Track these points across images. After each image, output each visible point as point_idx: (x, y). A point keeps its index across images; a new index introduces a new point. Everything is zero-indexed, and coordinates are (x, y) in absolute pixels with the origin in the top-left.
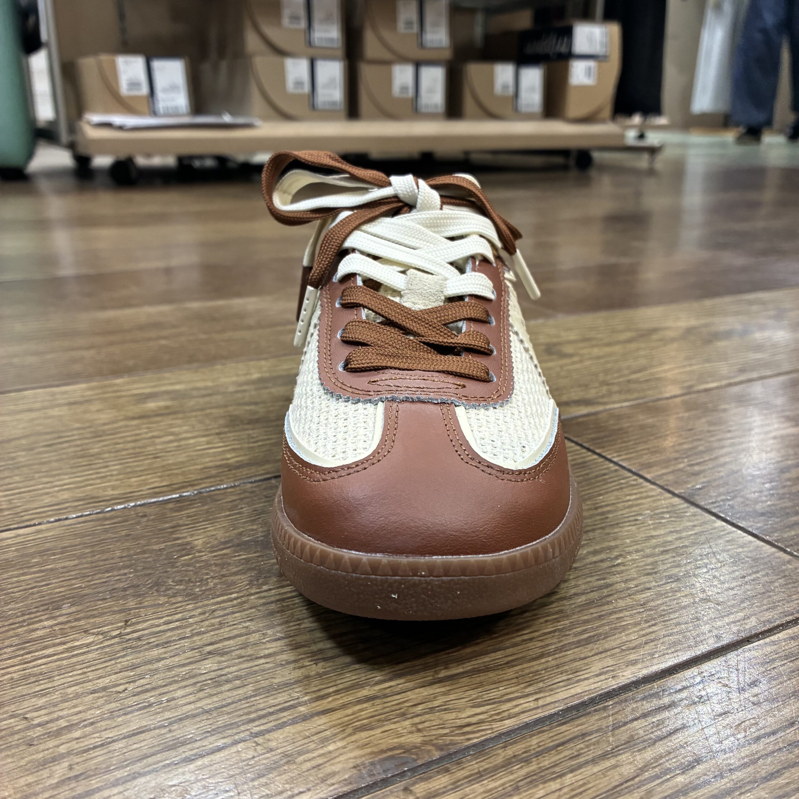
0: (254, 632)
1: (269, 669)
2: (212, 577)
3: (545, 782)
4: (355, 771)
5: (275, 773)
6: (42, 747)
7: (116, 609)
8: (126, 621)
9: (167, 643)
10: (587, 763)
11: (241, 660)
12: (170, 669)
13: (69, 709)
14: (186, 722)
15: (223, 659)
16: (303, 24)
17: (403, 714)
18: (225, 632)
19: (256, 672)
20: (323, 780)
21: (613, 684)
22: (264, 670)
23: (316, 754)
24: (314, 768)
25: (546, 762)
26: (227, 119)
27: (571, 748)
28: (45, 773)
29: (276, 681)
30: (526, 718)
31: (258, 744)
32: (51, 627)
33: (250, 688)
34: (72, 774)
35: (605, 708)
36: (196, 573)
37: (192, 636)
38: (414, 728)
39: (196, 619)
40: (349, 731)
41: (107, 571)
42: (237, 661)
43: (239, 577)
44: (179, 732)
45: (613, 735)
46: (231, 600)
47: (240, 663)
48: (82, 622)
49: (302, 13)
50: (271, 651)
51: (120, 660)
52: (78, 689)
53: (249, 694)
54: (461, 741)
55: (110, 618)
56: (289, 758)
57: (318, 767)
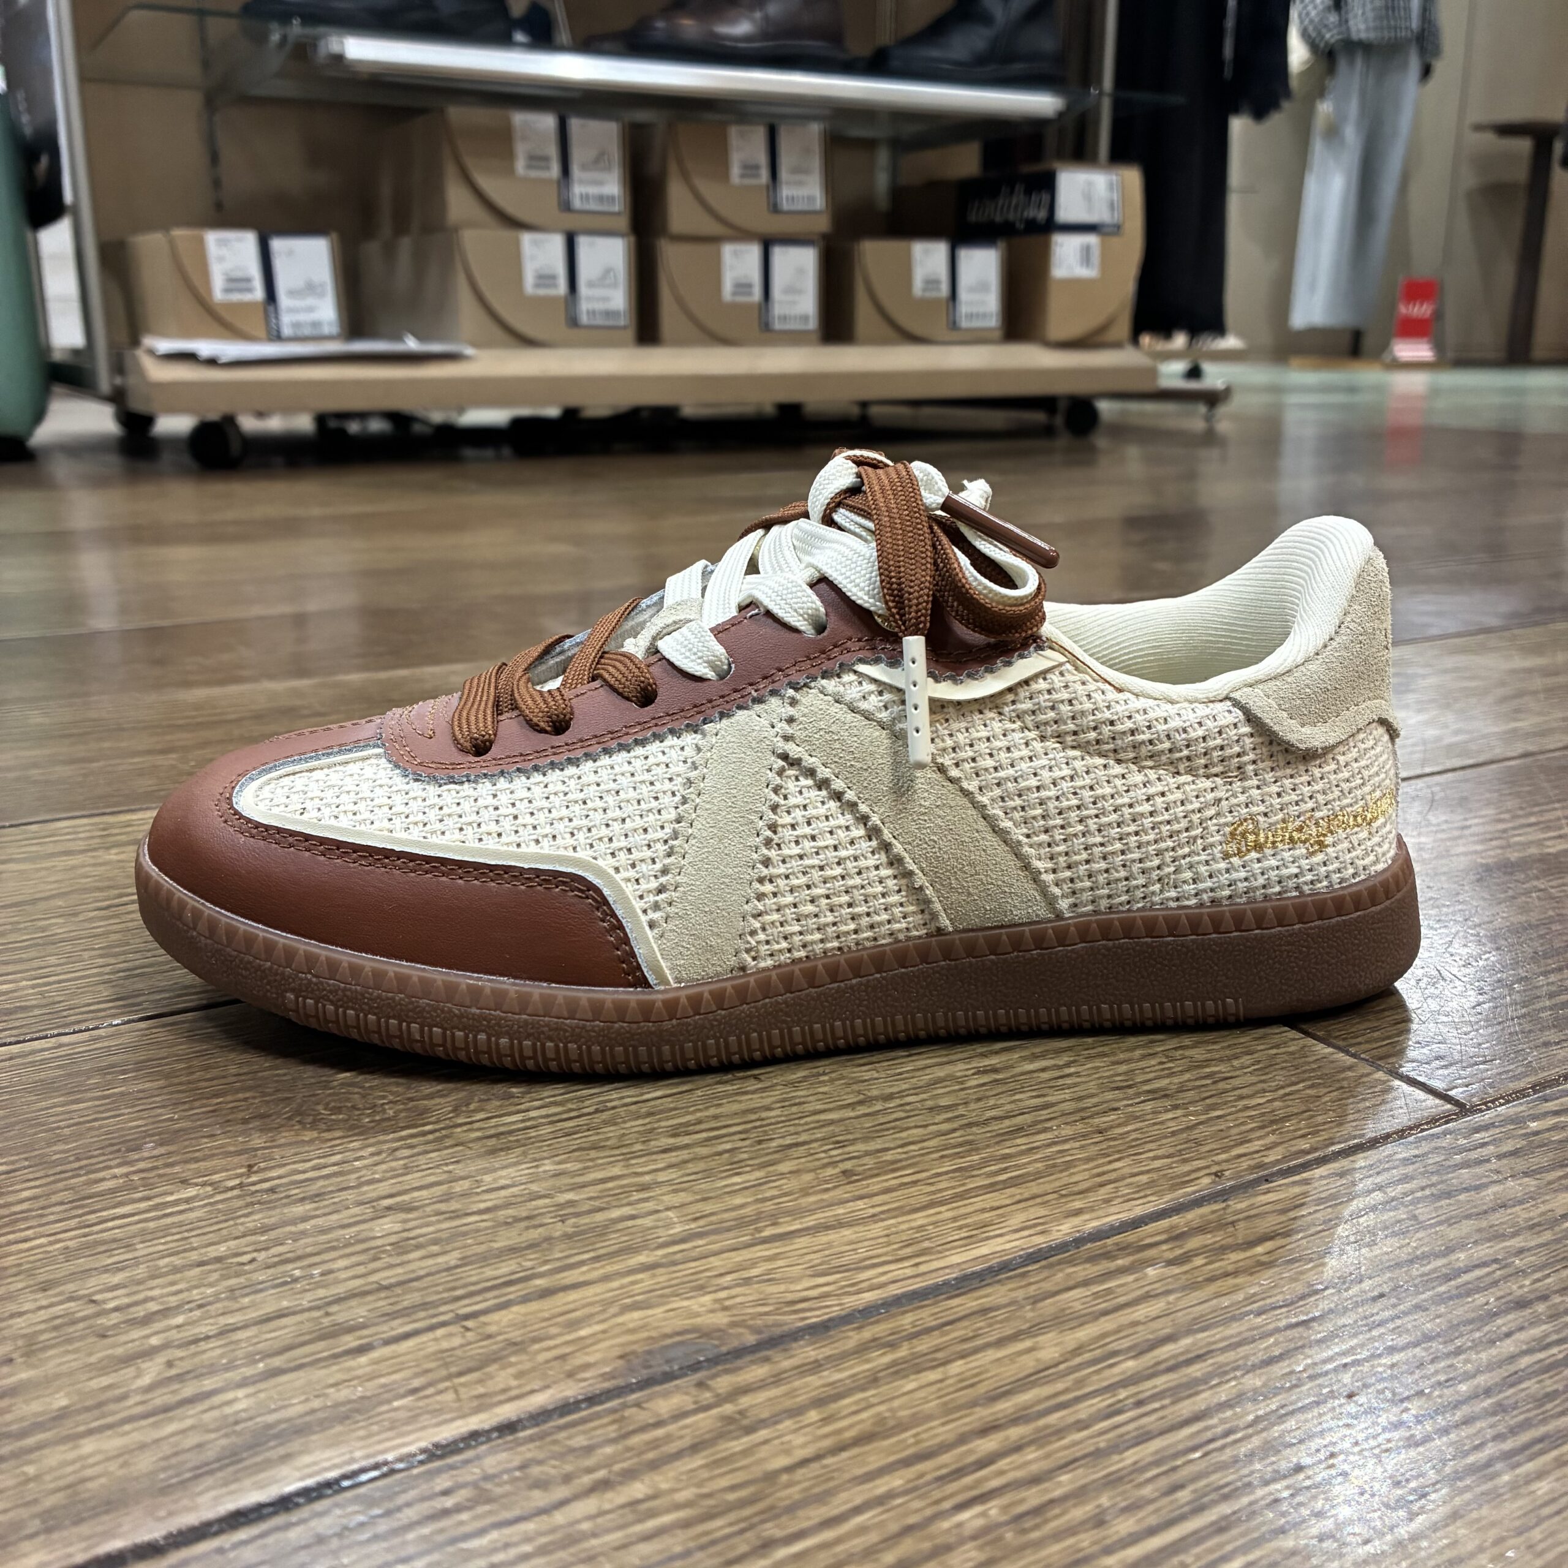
1: (487, 1228)
2: (391, 1102)
3: (919, 1372)
4: (620, 1362)
5: (495, 1366)
6: (123, 1338)
7: (232, 1149)
8: (250, 1167)
9: (318, 1196)
11: (441, 1217)
12: (323, 1231)
13: (163, 1287)
14: (353, 1302)
15: (410, 1216)
16: (554, 171)
17: (701, 1288)
18: (413, 1179)
19: (465, 1234)
20: (570, 1375)
21: (1040, 1241)
22: (478, 1231)
23: (559, 1340)
24: (556, 1358)
25: (923, 1345)
26: (412, 344)
27: (965, 1328)
28: (130, 1372)
29: (496, 1245)
30: (895, 1290)
31: (467, 1329)
32: (127, 1175)
33: (456, 1254)
34: (173, 1372)
35: (1024, 1275)
36: (364, 1096)
37: (361, 1185)
38: (717, 1306)
39: (366, 1162)
40: (613, 1310)
41: (216, 1096)
42: (434, 1219)
43: (438, 1100)
44: (342, 1314)
45: (1033, 1310)
46: (424, 1134)
47: (439, 1222)
48: (177, 1169)
49: (552, 151)
50: (489, 1204)
51: (242, 1220)
52: (177, 1261)
53: (453, 1263)
54: (792, 1321)
55: (224, 1162)
56: (518, 1346)
57: (563, 1357)
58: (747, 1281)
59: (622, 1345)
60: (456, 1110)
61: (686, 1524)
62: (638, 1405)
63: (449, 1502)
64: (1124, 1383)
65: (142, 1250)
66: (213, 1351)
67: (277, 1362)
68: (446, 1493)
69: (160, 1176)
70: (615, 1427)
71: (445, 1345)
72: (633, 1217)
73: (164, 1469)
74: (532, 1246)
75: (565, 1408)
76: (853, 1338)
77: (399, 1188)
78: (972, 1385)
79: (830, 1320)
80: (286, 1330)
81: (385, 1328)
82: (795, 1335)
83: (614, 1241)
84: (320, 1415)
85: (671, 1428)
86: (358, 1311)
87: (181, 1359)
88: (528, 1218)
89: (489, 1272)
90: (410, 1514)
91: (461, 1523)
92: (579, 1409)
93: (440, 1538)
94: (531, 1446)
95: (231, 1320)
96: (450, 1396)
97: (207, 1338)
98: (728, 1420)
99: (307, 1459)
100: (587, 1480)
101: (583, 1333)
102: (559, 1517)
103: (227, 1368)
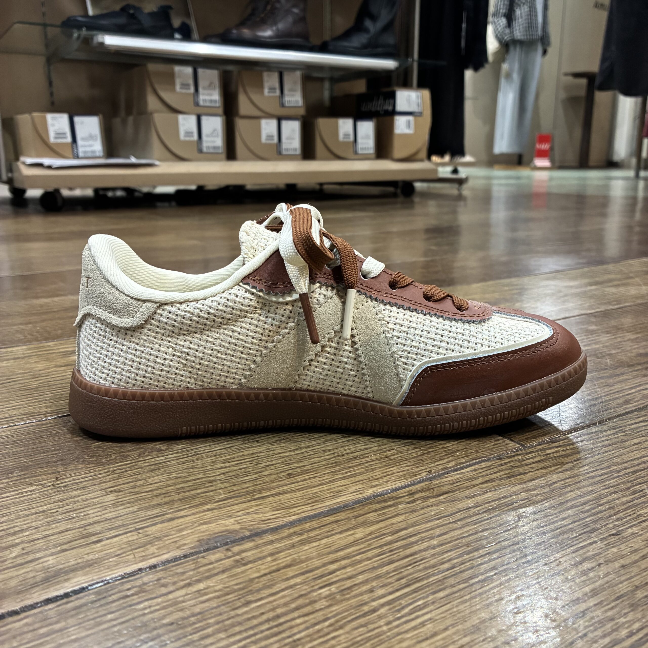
0: (140, 480)
1: (149, 498)
2: (114, 453)
3: (310, 543)
4: (198, 543)
5: (150, 546)
7: (50, 472)
8: (57, 478)
9: (84, 488)
10: (337, 533)
12: (85, 500)
13: (20, 522)
14: (96, 525)
15: (120, 494)
16: (192, 90)
17: (230, 516)
18: (121, 481)
19: (139, 500)
20: (178, 548)
22: (146, 498)
23: (175, 536)
24: (173, 542)
25: (312, 534)
26: (133, 160)
29: (152, 503)
31: (139, 533)
32: (7, 482)
35: (353, 508)
36: (103, 452)
37: (100, 483)
38: (236, 522)
39: (102, 475)
40: (196, 525)
41: (44, 453)
42: (128, 495)
43: (132, 452)
44: (91, 529)
45: (355, 521)
46: (126, 465)
47: (131, 495)
48: (28, 479)
49: (191, 81)
50: (150, 489)
51: (53, 497)
52: (26, 512)
53: (135, 510)
54: (264, 527)
55: (46, 477)
56: (159, 539)
57: (176, 542)
58: (248, 514)
59: (199, 537)
60: (139, 456)
61: (218, 597)
62: (203, 557)
63: (129, 593)
64: (386, 545)
65: (13, 509)
66: (40, 544)
67: (65, 547)
68: (128, 589)
69: (21, 482)
70: (194, 565)
71: (130, 539)
72: (206, 492)
73: (20, 585)
74: (166, 503)
75: (175, 559)
76: (286, 532)
77: (115, 484)
78: (330, 547)
79: (278, 526)
80: (69, 536)
81: (108, 533)
82: (265, 532)
83: (198, 501)
84: (80, 565)
85: (216, 565)
86: (97, 528)
87: (28, 547)
88: (165, 494)
89: (149, 513)
90: (114, 597)
91: (133, 600)
92: (181, 560)
93: (124, 605)
94: (161, 573)
95: (47, 533)
96: (132, 556)
97: (38, 539)
98: (237, 561)
99: (75, 580)
100: (182, 583)
101: (184, 533)
102: (171, 596)
103: (45, 550)
